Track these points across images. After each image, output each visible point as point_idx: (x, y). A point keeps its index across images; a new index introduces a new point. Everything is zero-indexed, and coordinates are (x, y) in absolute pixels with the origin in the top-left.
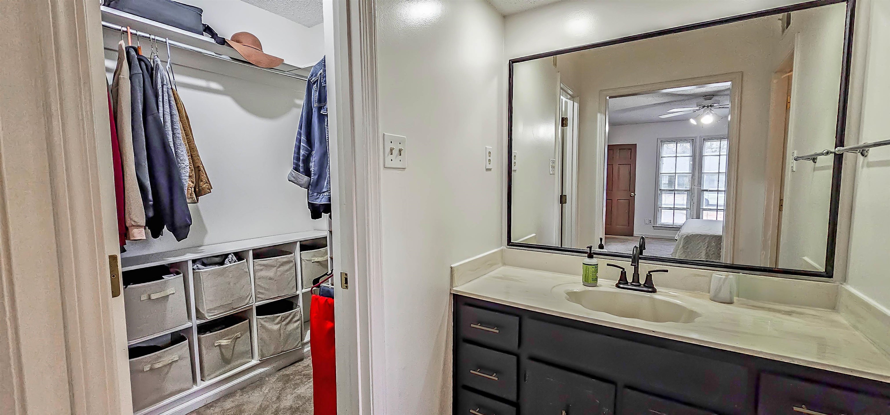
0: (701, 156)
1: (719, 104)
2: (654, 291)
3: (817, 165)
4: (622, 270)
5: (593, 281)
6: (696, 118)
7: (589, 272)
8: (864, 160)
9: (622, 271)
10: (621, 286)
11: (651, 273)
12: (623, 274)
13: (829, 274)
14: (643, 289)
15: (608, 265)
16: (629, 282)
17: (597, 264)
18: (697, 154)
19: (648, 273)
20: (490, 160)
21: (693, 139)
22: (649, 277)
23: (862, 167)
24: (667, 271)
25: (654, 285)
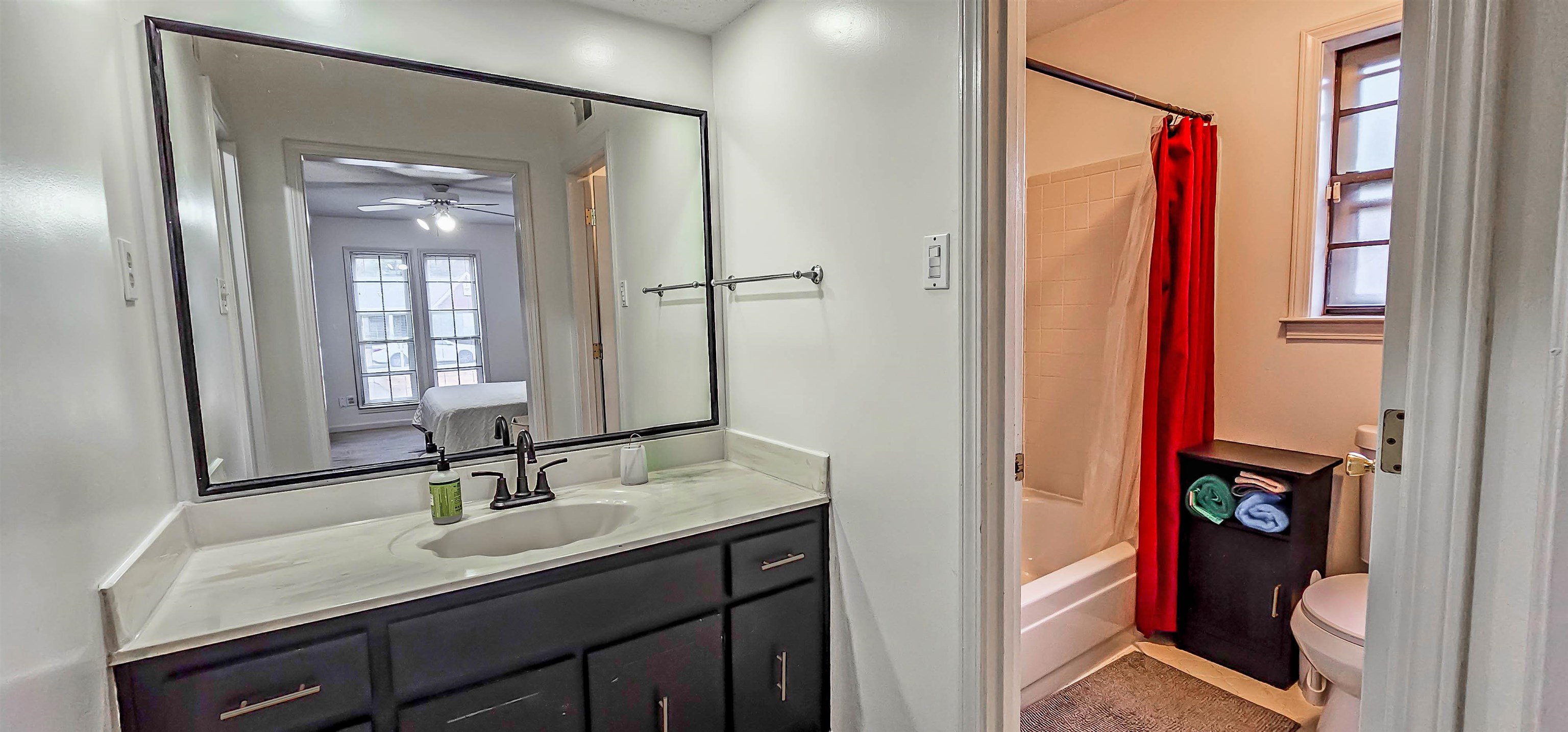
0: (424, 283)
1: (458, 201)
2: (552, 497)
3: (664, 299)
4: (499, 477)
5: (457, 512)
6: (429, 218)
7: (449, 496)
8: (731, 294)
9: (498, 480)
10: (501, 505)
11: (544, 470)
12: (502, 484)
13: (715, 421)
14: (516, 503)
15: (474, 475)
16: (511, 494)
17: (459, 480)
18: (418, 279)
19: (541, 471)
20: (131, 275)
21: (407, 254)
22: (541, 476)
23: (731, 301)
24: (565, 460)
25: (549, 488)
